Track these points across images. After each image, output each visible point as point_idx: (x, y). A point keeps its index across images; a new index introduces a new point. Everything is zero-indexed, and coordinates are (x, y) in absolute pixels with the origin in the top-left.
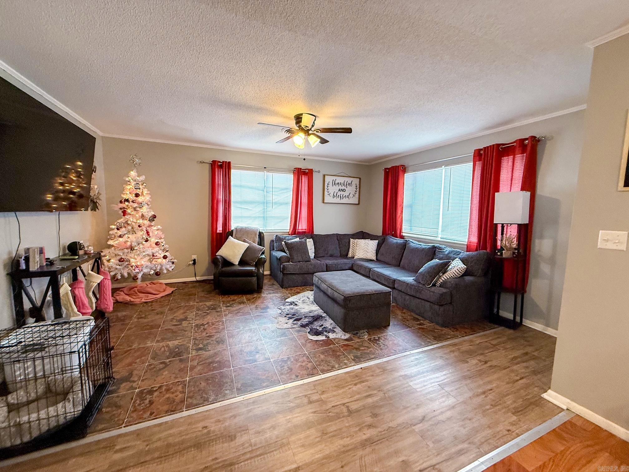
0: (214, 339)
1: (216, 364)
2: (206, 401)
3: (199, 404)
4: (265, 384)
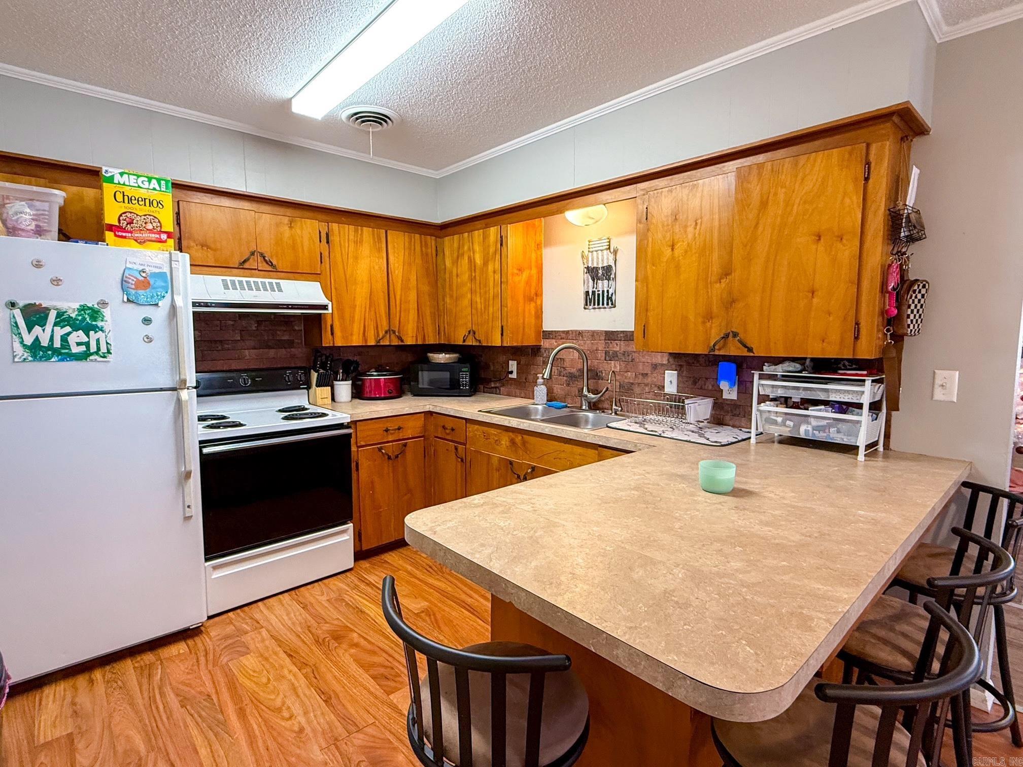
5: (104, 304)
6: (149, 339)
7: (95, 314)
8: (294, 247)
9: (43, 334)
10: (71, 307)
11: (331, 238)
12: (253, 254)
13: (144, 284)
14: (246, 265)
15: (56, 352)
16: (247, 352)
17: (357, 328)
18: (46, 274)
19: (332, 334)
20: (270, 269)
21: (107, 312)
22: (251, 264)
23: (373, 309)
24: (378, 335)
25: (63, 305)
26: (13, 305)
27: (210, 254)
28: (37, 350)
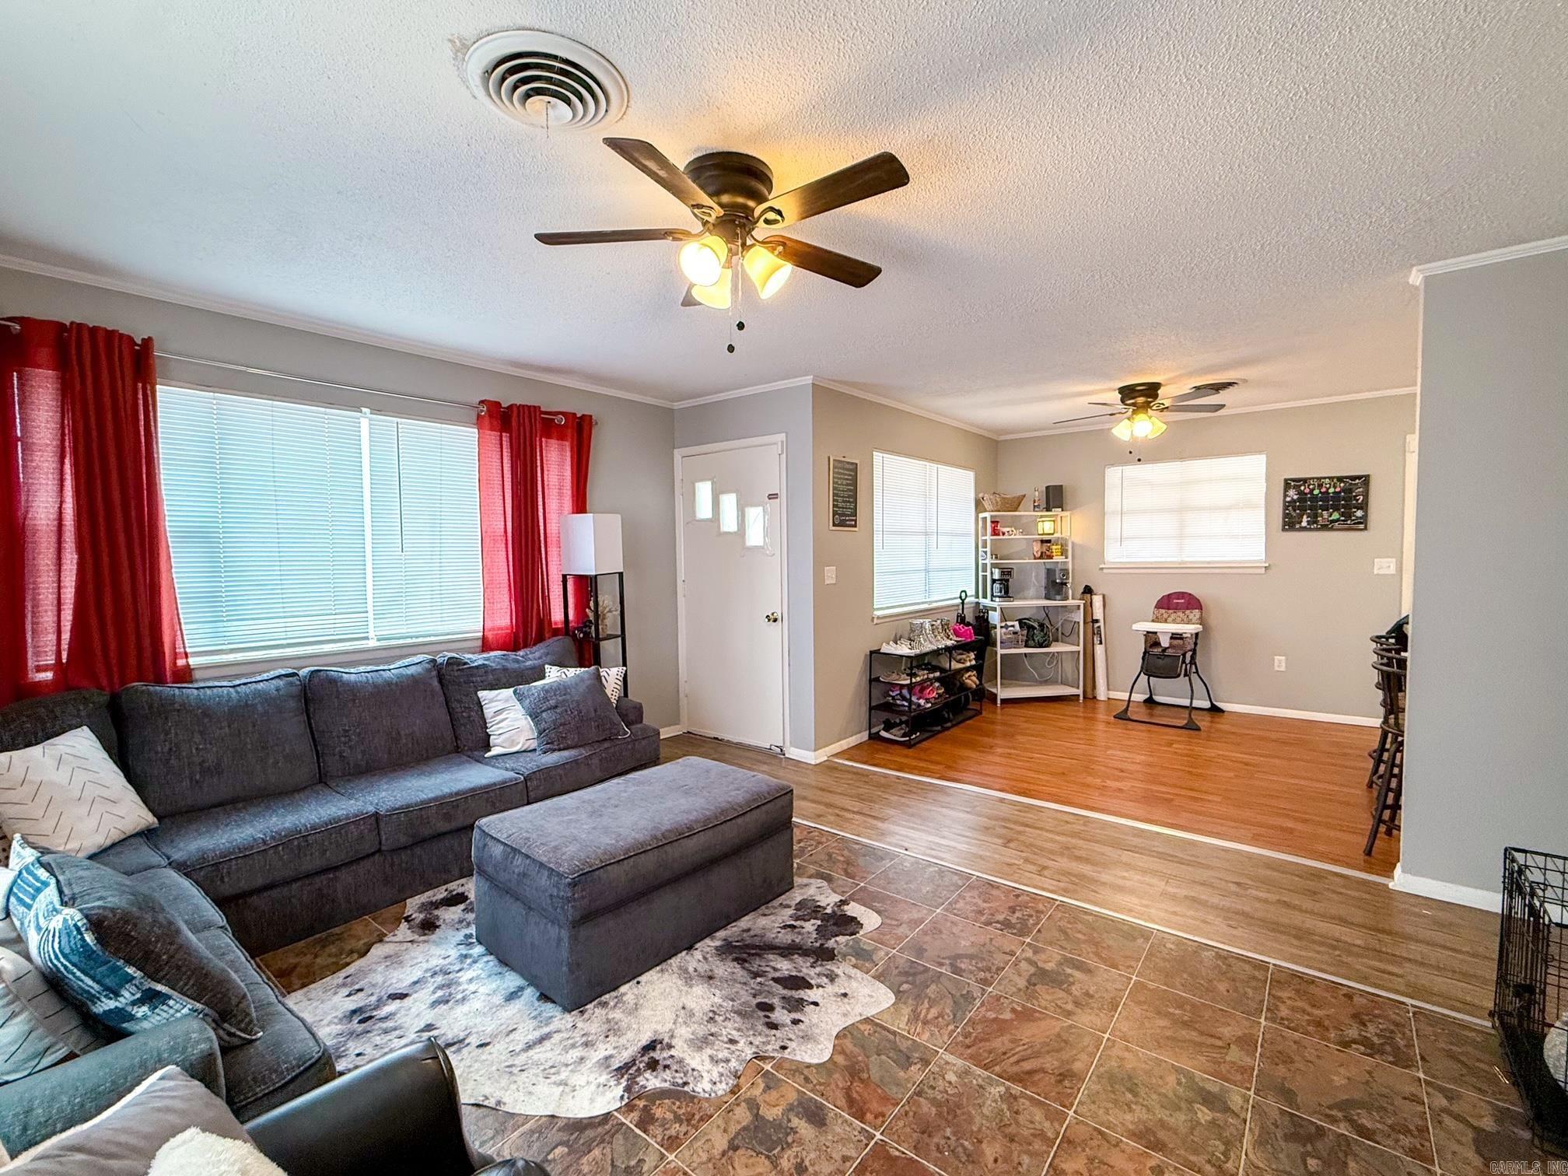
0: (1140, 1113)
1: (1171, 1010)
2: (1223, 957)
3: (1237, 958)
4: (1090, 918)
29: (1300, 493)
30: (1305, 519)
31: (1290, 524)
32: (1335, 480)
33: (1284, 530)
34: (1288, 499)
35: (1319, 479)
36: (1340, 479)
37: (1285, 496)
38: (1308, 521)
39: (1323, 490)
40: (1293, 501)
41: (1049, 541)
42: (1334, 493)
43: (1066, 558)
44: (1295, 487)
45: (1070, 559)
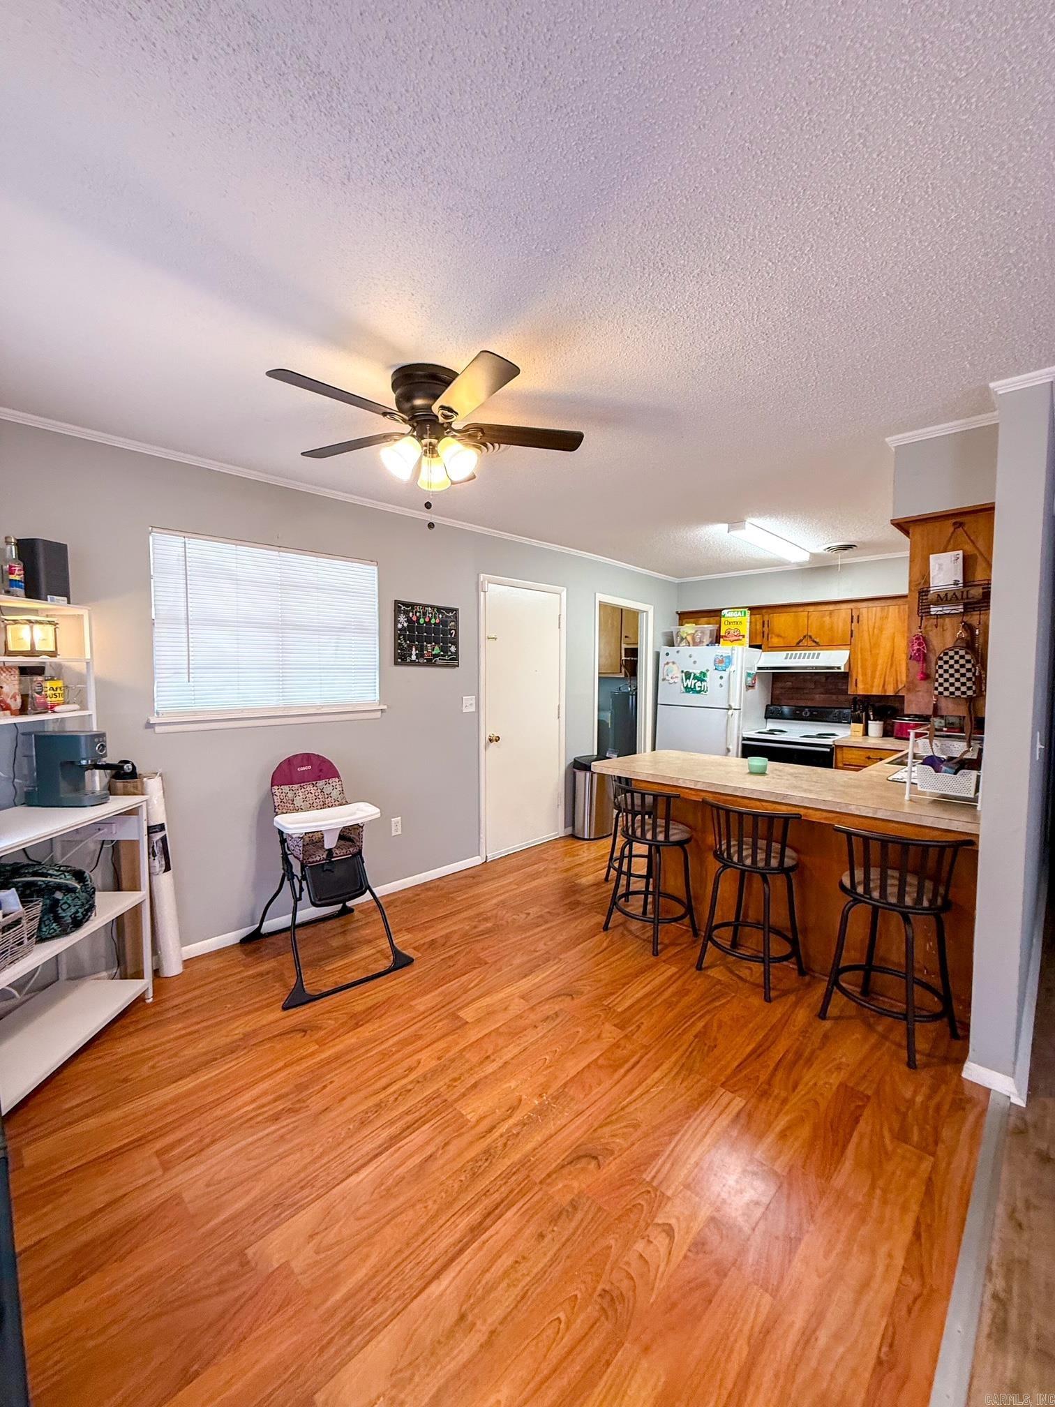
5: (708, 670)
6: (721, 686)
7: (705, 675)
8: (831, 629)
9: (690, 683)
10: (697, 672)
11: (860, 619)
12: (805, 637)
13: (721, 662)
14: (801, 644)
15: (692, 689)
16: (817, 696)
17: (878, 682)
18: (692, 660)
19: (856, 686)
20: (814, 644)
21: (708, 674)
22: (804, 643)
23: (893, 669)
24: (897, 687)
25: (695, 671)
26: (682, 672)
27: (781, 640)
28: (688, 689)
29: (409, 620)
30: (414, 652)
31: (401, 658)
32: (435, 610)
33: (396, 663)
34: (400, 626)
35: (425, 606)
36: (439, 609)
37: (396, 622)
38: (416, 654)
39: (427, 620)
40: (403, 629)
41: (39, 670)
42: (435, 624)
43: (84, 707)
44: (406, 613)
45: (92, 710)
